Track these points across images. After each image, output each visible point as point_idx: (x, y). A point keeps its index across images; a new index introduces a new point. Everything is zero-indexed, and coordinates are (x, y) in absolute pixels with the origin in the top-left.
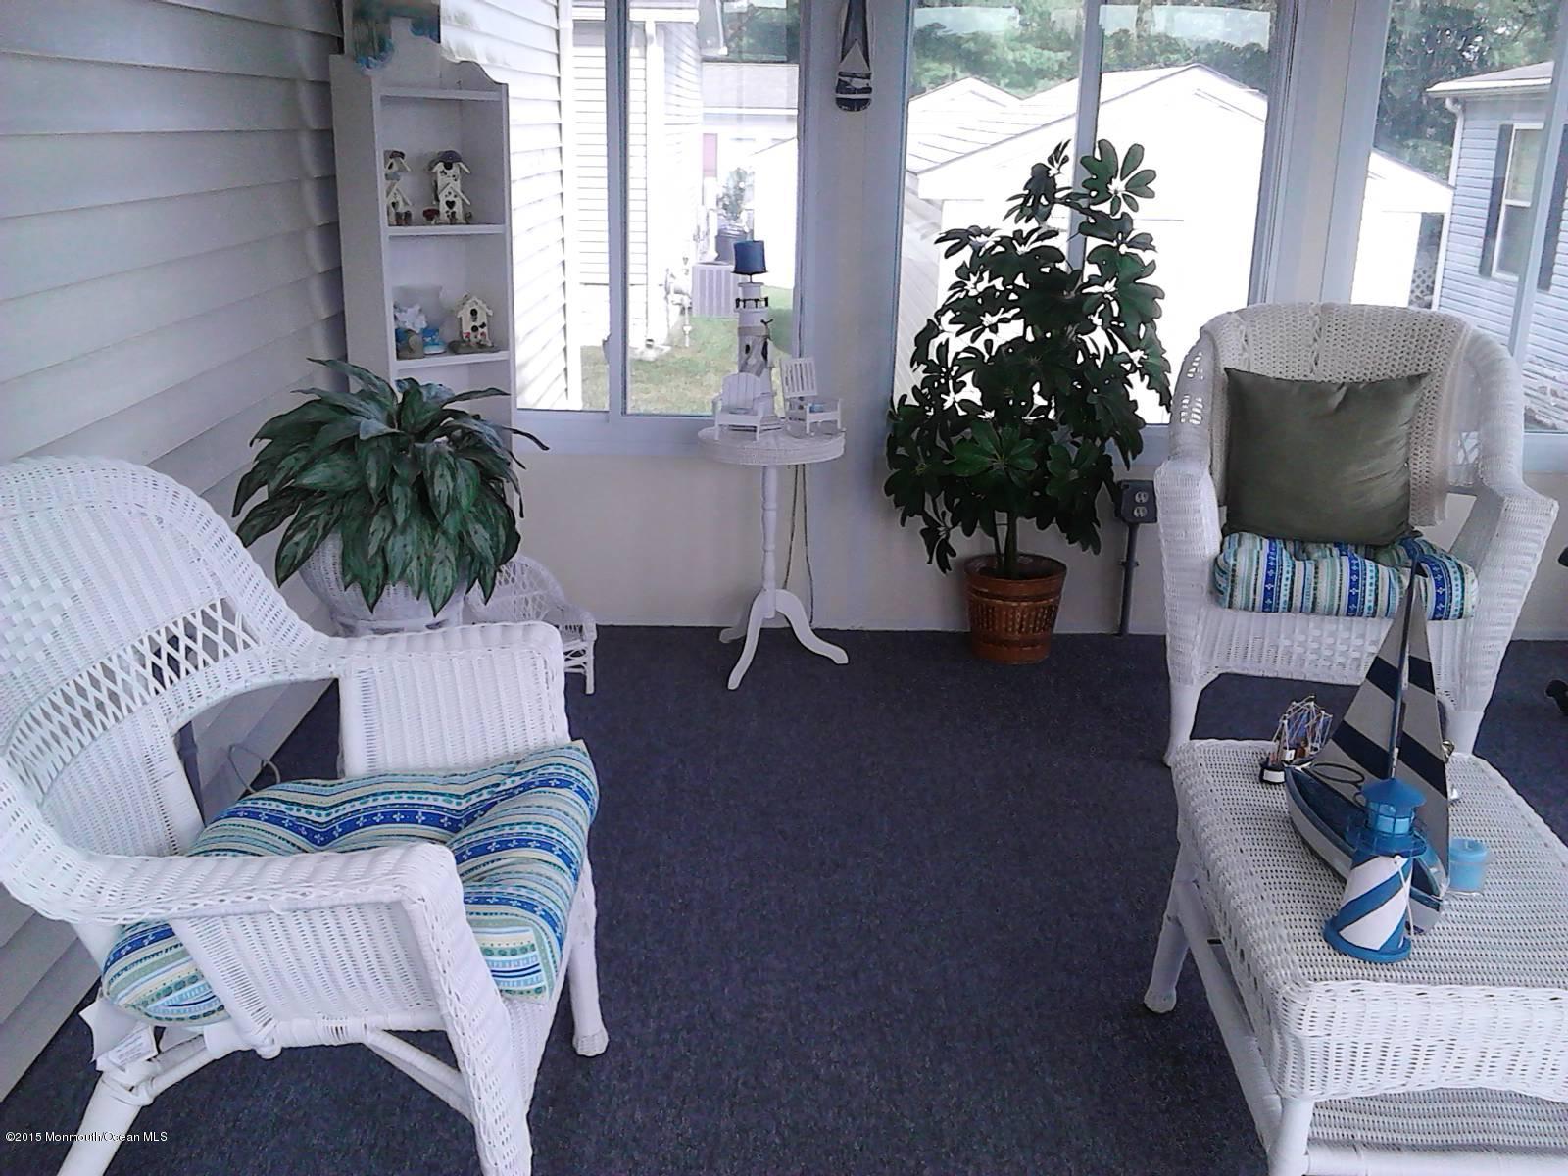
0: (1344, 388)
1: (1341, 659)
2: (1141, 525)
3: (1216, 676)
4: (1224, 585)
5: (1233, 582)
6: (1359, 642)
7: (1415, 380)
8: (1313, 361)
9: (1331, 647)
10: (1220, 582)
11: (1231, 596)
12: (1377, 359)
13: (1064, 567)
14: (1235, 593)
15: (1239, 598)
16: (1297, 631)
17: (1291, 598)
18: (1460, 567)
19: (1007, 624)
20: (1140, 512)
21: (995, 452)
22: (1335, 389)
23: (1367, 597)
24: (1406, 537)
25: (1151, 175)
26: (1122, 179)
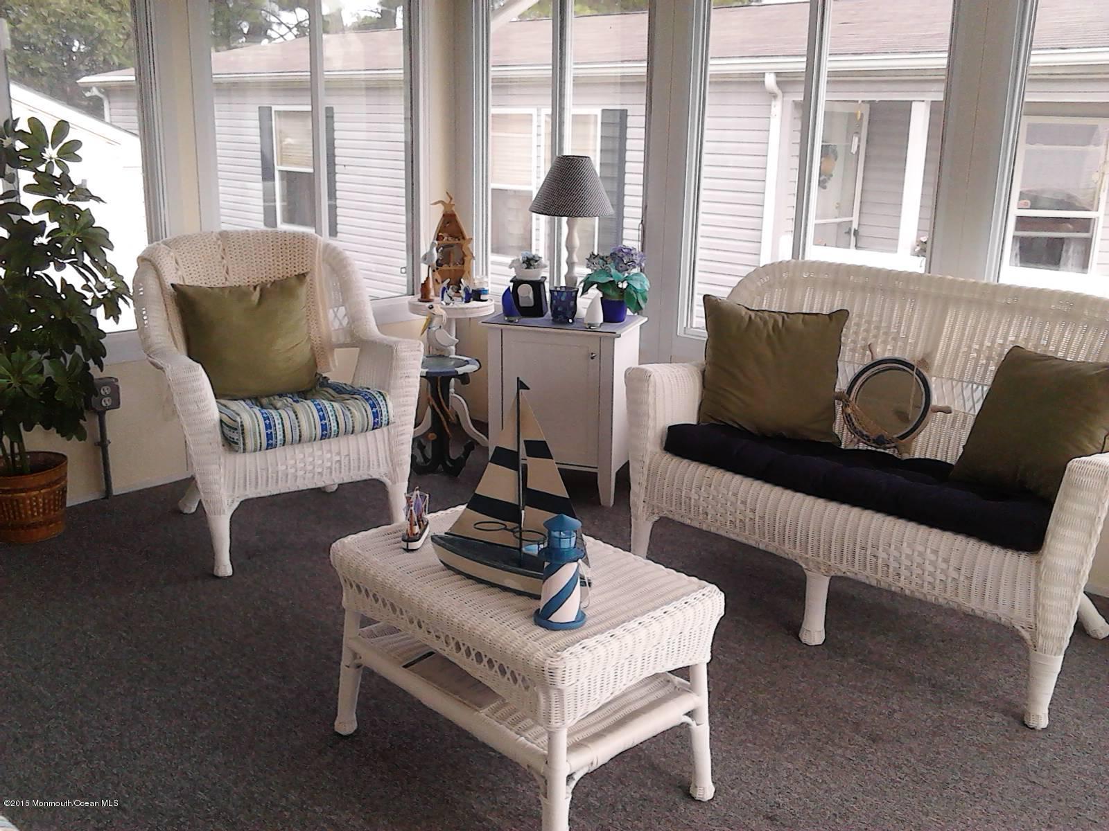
0: (258, 289)
1: (320, 470)
2: (107, 412)
3: (238, 503)
4: (236, 438)
5: (243, 433)
6: (329, 455)
7: (301, 277)
8: (224, 272)
9: (312, 463)
10: (231, 437)
11: (244, 444)
12: (267, 266)
13: (65, 457)
14: (247, 441)
15: (250, 444)
16: (288, 458)
17: (284, 437)
18: (380, 393)
19: (32, 510)
20: (106, 402)
21: (8, 373)
22: (252, 289)
23: (332, 425)
24: (323, 383)
25: (77, 144)
26: (53, 148)
